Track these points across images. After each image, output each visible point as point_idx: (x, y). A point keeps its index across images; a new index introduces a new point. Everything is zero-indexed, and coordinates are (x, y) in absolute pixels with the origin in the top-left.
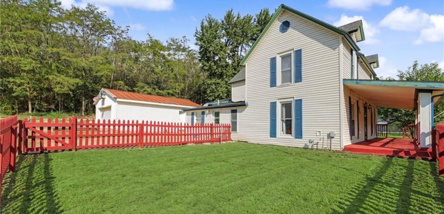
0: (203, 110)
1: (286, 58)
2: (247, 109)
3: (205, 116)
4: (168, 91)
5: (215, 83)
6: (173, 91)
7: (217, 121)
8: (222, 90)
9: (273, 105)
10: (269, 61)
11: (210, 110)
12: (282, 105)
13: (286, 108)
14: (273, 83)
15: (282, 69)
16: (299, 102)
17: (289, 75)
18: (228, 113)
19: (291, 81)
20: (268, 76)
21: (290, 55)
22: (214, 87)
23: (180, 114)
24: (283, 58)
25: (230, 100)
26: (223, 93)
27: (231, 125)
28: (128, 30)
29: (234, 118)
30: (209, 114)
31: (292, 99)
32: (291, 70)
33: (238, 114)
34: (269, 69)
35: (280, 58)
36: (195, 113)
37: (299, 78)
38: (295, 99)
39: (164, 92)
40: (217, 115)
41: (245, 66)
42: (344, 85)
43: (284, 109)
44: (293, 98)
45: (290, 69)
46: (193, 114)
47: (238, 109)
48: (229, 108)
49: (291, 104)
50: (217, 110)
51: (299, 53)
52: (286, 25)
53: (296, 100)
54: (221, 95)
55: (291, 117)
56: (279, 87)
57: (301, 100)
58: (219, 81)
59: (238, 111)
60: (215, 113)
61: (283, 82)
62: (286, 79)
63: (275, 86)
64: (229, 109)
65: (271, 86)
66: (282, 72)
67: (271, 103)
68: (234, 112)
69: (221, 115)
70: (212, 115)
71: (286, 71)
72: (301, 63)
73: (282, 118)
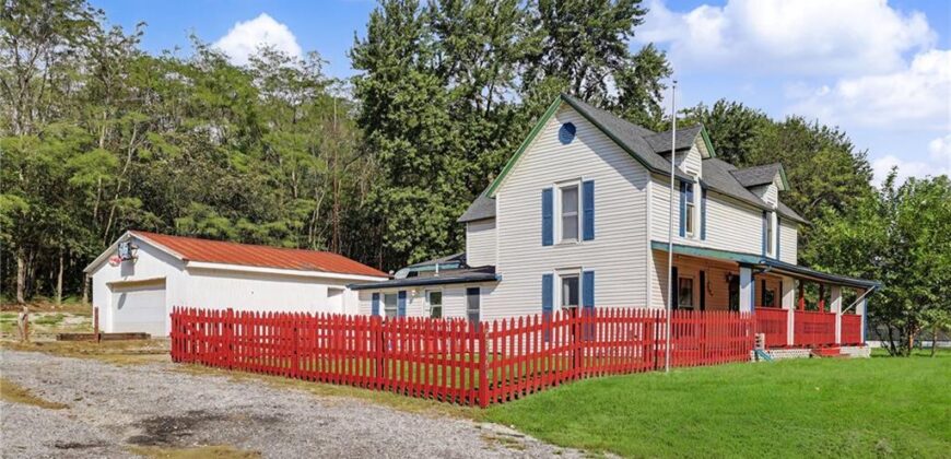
0: (402, 289)
1: (569, 192)
2: (499, 288)
3: (408, 301)
4: (272, 225)
5: (412, 200)
6: (287, 224)
7: (437, 312)
8: (434, 219)
9: (548, 280)
10: (540, 194)
11: (421, 287)
12: (564, 280)
13: (570, 286)
14: (547, 239)
15: (563, 212)
16: (589, 275)
17: (575, 225)
18: (462, 295)
19: (577, 237)
20: (539, 224)
21: (575, 189)
22: (409, 210)
23: (329, 295)
24: (565, 191)
25: (462, 261)
26: (437, 230)
27: (467, 321)
28: (141, 33)
29: (474, 305)
30: (417, 296)
31: (579, 271)
32: (577, 217)
33: (481, 297)
34: (539, 210)
35: (560, 191)
36: (382, 296)
37: (589, 234)
38: (584, 270)
39: (261, 229)
40: (436, 298)
41: (494, 198)
42: (653, 249)
43: (567, 288)
44: (580, 268)
45: (575, 213)
46: (376, 297)
47: (483, 287)
48: (463, 285)
49: (577, 279)
50: (435, 289)
51: (589, 186)
52: (569, 131)
53: (586, 273)
54: (434, 234)
55: (577, 303)
56: (559, 245)
57: (592, 273)
58: (426, 194)
59: (481, 291)
60: (431, 294)
61: (564, 237)
62: (570, 231)
63: (552, 244)
64: (463, 288)
65: (545, 244)
66: (564, 218)
67: (544, 276)
68: (473, 292)
69: (444, 299)
70: (423, 299)
71: (569, 217)
72: (593, 206)
73: (564, 304)
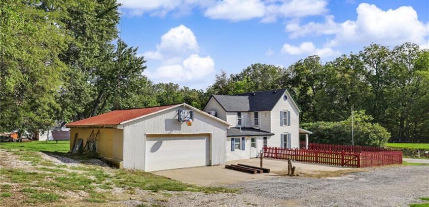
0: (243, 137)
2: (271, 137)
3: (245, 141)
10: (280, 112)
18: (262, 139)
19: (286, 125)
20: (280, 120)
21: (286, 112)
29: (265, 142)
33: (268, 140)
34: (280, 116)
35: (283, 112)
37: (289, 124)
45: (286, 119)
46: (233, 140)
47: (268, 137)
48: (262, 136)
49: (286, 135)
50: (254, 137)
53: (289, 134)
55: (286, 141)
56: (284, 127)
65: (281, 126)
67: (281, 134)
68: (265, 138)
69: (257, 140)
72: (290, 118)
